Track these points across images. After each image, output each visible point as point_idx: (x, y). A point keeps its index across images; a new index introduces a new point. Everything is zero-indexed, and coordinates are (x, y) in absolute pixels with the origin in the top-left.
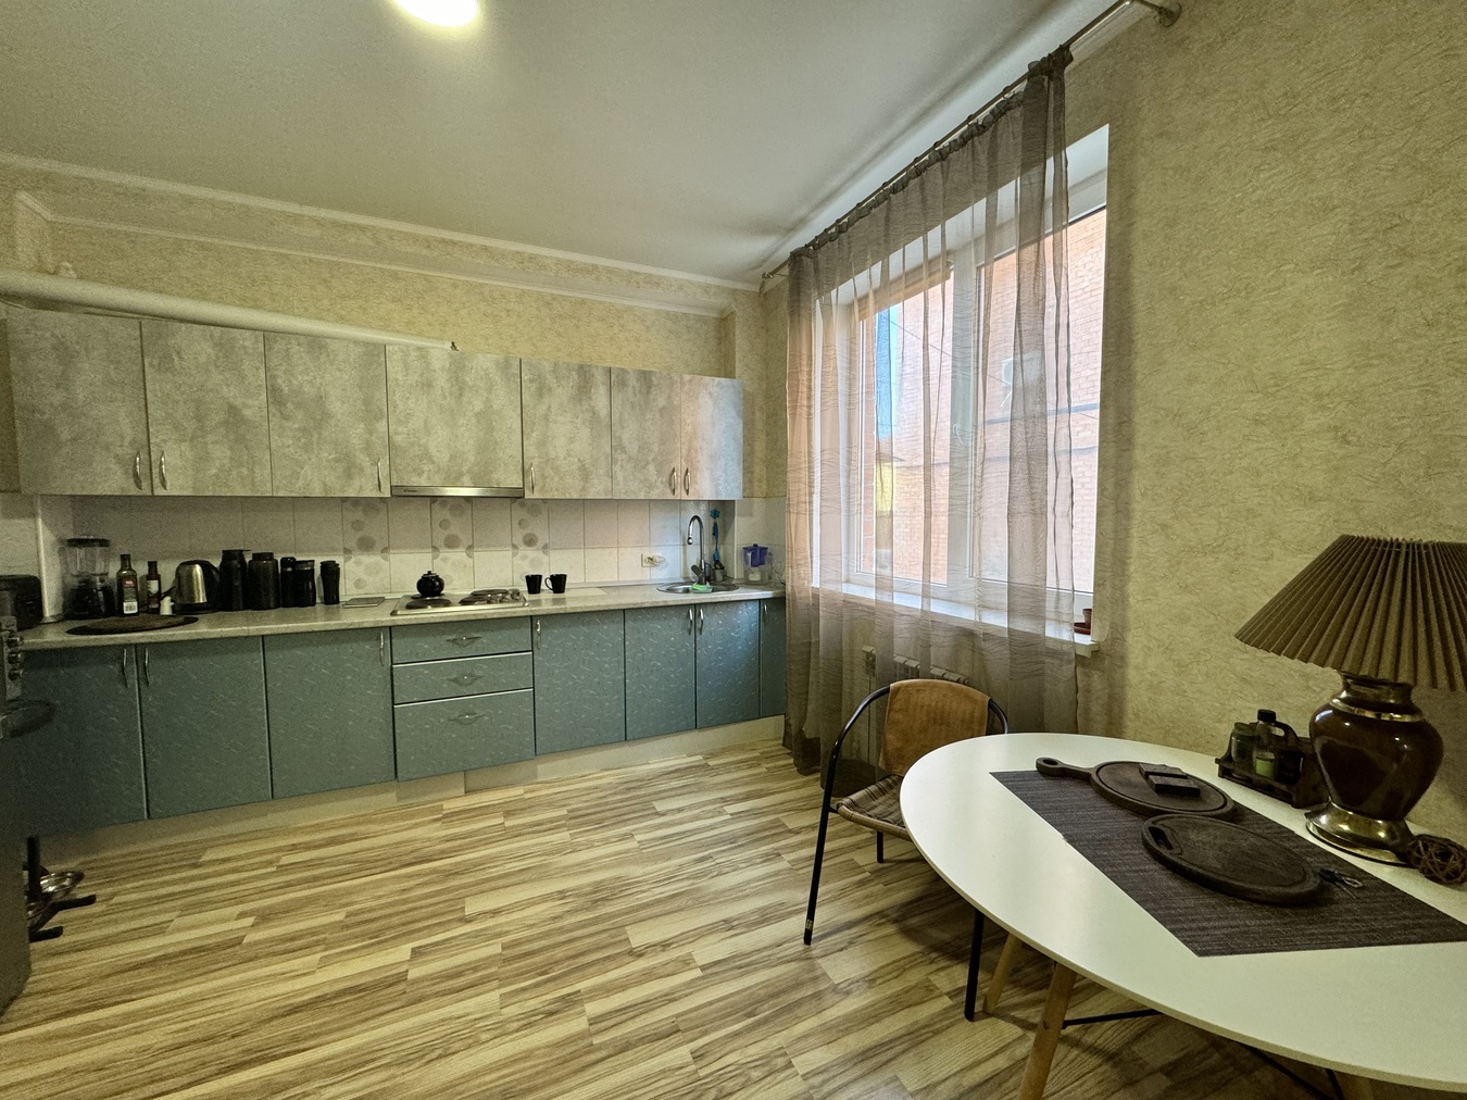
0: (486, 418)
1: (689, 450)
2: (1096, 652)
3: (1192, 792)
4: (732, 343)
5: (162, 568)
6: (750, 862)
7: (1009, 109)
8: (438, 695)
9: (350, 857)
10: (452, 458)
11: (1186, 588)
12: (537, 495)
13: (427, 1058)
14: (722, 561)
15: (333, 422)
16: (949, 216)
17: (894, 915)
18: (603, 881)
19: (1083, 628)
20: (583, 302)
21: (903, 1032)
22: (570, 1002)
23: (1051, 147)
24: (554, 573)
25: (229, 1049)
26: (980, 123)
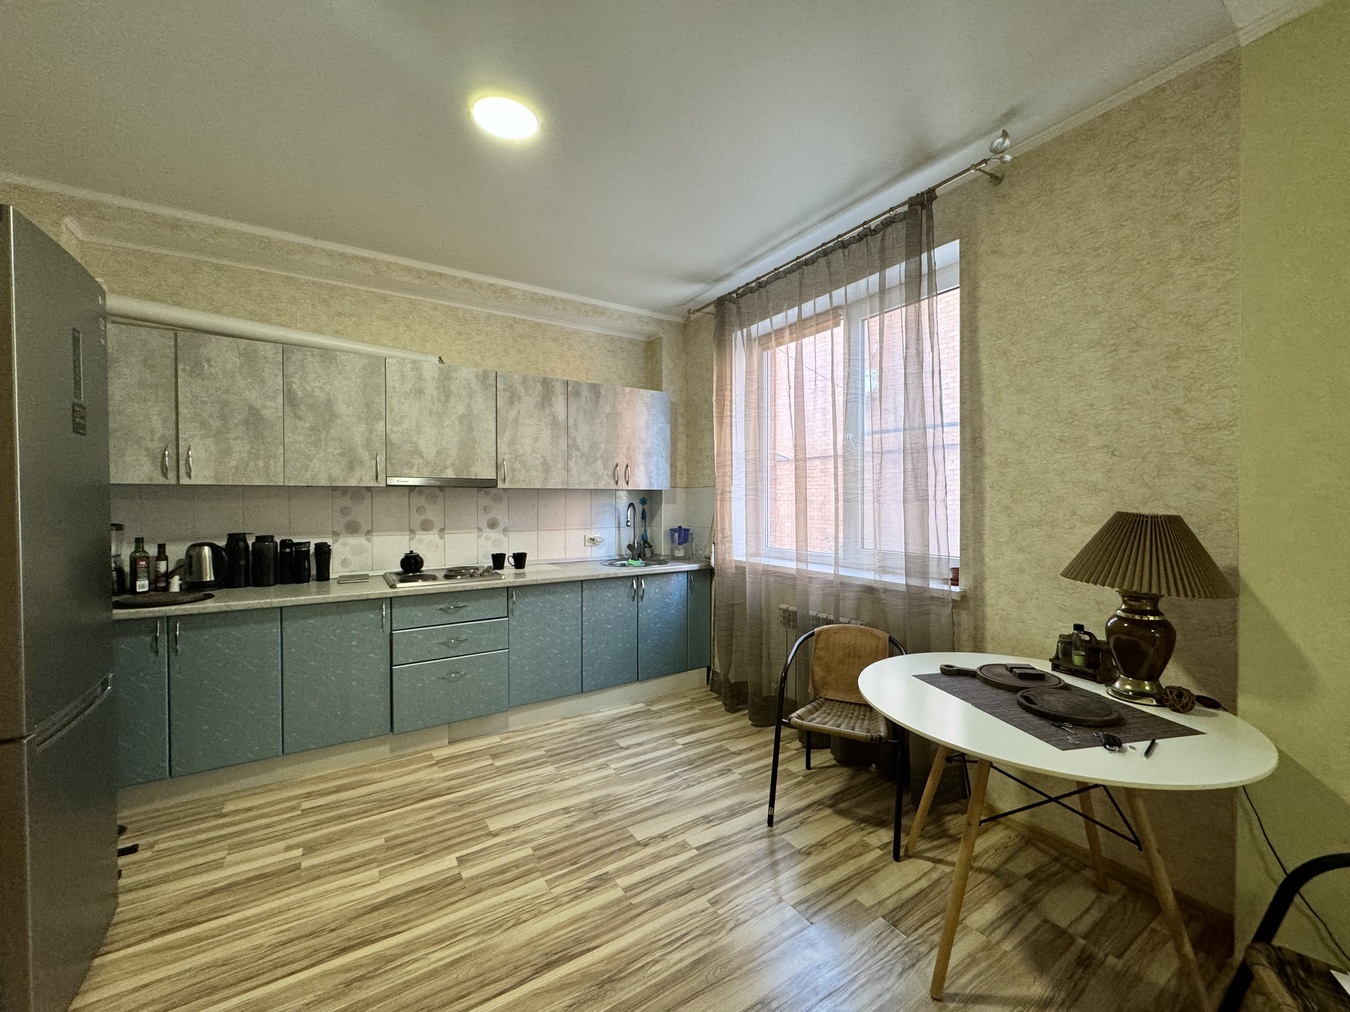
0: (468, 421)
1: (629, 449)
2: (964, 596)
3: (1041, 677)
4: (659, 362)
5: (170, 550)
6: (709, 777)
7: (893, 222)
8: (429, 657)
9: (366, 799)
10: (438, 453)
11: (1021, 550)
12: (507, 485)
13: (505, 927)
14: (649, 540)
15: (339, 422)
16: (849, 282)
17: (829, 802)
18: (595, 798)
19: (955, 581)
20: (539, 325)
21: (855, 872)
22: (603, 880)
23: (924, 246)
24: (516, 552)
25: (334, 940)
26: (873, 228)
